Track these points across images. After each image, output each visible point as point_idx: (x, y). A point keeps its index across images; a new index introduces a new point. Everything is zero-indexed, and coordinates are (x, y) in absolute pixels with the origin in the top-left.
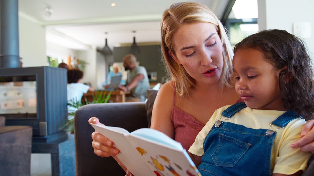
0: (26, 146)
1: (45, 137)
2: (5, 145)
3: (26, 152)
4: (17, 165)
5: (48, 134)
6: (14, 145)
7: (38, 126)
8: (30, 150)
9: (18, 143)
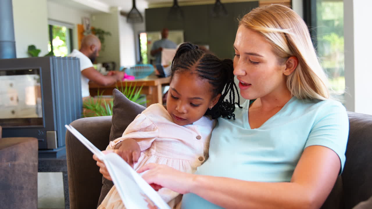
0: (31, 164)
1: (54, 151)
2: (6, 164)
3: (31, 171)
4: (22, 188)
5: (58, 146)
6: (16, 163)
7: (45, 136)
8: (37, 168)
9: (21, 160)
